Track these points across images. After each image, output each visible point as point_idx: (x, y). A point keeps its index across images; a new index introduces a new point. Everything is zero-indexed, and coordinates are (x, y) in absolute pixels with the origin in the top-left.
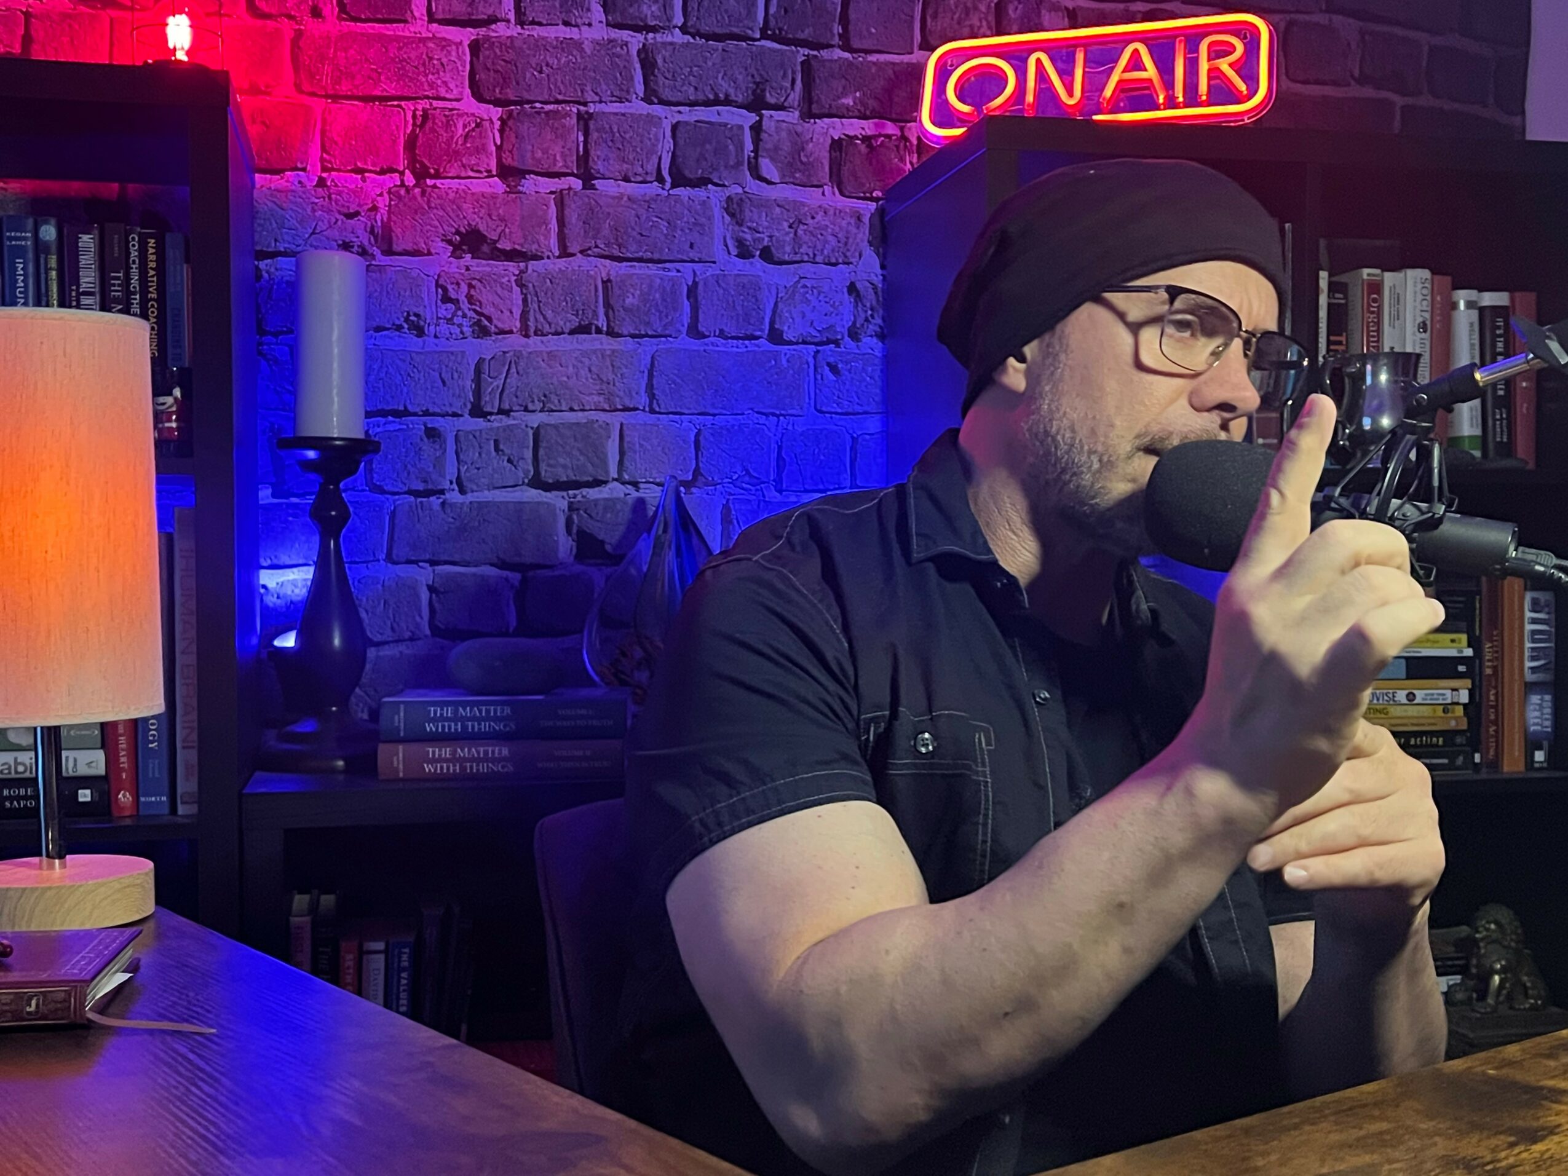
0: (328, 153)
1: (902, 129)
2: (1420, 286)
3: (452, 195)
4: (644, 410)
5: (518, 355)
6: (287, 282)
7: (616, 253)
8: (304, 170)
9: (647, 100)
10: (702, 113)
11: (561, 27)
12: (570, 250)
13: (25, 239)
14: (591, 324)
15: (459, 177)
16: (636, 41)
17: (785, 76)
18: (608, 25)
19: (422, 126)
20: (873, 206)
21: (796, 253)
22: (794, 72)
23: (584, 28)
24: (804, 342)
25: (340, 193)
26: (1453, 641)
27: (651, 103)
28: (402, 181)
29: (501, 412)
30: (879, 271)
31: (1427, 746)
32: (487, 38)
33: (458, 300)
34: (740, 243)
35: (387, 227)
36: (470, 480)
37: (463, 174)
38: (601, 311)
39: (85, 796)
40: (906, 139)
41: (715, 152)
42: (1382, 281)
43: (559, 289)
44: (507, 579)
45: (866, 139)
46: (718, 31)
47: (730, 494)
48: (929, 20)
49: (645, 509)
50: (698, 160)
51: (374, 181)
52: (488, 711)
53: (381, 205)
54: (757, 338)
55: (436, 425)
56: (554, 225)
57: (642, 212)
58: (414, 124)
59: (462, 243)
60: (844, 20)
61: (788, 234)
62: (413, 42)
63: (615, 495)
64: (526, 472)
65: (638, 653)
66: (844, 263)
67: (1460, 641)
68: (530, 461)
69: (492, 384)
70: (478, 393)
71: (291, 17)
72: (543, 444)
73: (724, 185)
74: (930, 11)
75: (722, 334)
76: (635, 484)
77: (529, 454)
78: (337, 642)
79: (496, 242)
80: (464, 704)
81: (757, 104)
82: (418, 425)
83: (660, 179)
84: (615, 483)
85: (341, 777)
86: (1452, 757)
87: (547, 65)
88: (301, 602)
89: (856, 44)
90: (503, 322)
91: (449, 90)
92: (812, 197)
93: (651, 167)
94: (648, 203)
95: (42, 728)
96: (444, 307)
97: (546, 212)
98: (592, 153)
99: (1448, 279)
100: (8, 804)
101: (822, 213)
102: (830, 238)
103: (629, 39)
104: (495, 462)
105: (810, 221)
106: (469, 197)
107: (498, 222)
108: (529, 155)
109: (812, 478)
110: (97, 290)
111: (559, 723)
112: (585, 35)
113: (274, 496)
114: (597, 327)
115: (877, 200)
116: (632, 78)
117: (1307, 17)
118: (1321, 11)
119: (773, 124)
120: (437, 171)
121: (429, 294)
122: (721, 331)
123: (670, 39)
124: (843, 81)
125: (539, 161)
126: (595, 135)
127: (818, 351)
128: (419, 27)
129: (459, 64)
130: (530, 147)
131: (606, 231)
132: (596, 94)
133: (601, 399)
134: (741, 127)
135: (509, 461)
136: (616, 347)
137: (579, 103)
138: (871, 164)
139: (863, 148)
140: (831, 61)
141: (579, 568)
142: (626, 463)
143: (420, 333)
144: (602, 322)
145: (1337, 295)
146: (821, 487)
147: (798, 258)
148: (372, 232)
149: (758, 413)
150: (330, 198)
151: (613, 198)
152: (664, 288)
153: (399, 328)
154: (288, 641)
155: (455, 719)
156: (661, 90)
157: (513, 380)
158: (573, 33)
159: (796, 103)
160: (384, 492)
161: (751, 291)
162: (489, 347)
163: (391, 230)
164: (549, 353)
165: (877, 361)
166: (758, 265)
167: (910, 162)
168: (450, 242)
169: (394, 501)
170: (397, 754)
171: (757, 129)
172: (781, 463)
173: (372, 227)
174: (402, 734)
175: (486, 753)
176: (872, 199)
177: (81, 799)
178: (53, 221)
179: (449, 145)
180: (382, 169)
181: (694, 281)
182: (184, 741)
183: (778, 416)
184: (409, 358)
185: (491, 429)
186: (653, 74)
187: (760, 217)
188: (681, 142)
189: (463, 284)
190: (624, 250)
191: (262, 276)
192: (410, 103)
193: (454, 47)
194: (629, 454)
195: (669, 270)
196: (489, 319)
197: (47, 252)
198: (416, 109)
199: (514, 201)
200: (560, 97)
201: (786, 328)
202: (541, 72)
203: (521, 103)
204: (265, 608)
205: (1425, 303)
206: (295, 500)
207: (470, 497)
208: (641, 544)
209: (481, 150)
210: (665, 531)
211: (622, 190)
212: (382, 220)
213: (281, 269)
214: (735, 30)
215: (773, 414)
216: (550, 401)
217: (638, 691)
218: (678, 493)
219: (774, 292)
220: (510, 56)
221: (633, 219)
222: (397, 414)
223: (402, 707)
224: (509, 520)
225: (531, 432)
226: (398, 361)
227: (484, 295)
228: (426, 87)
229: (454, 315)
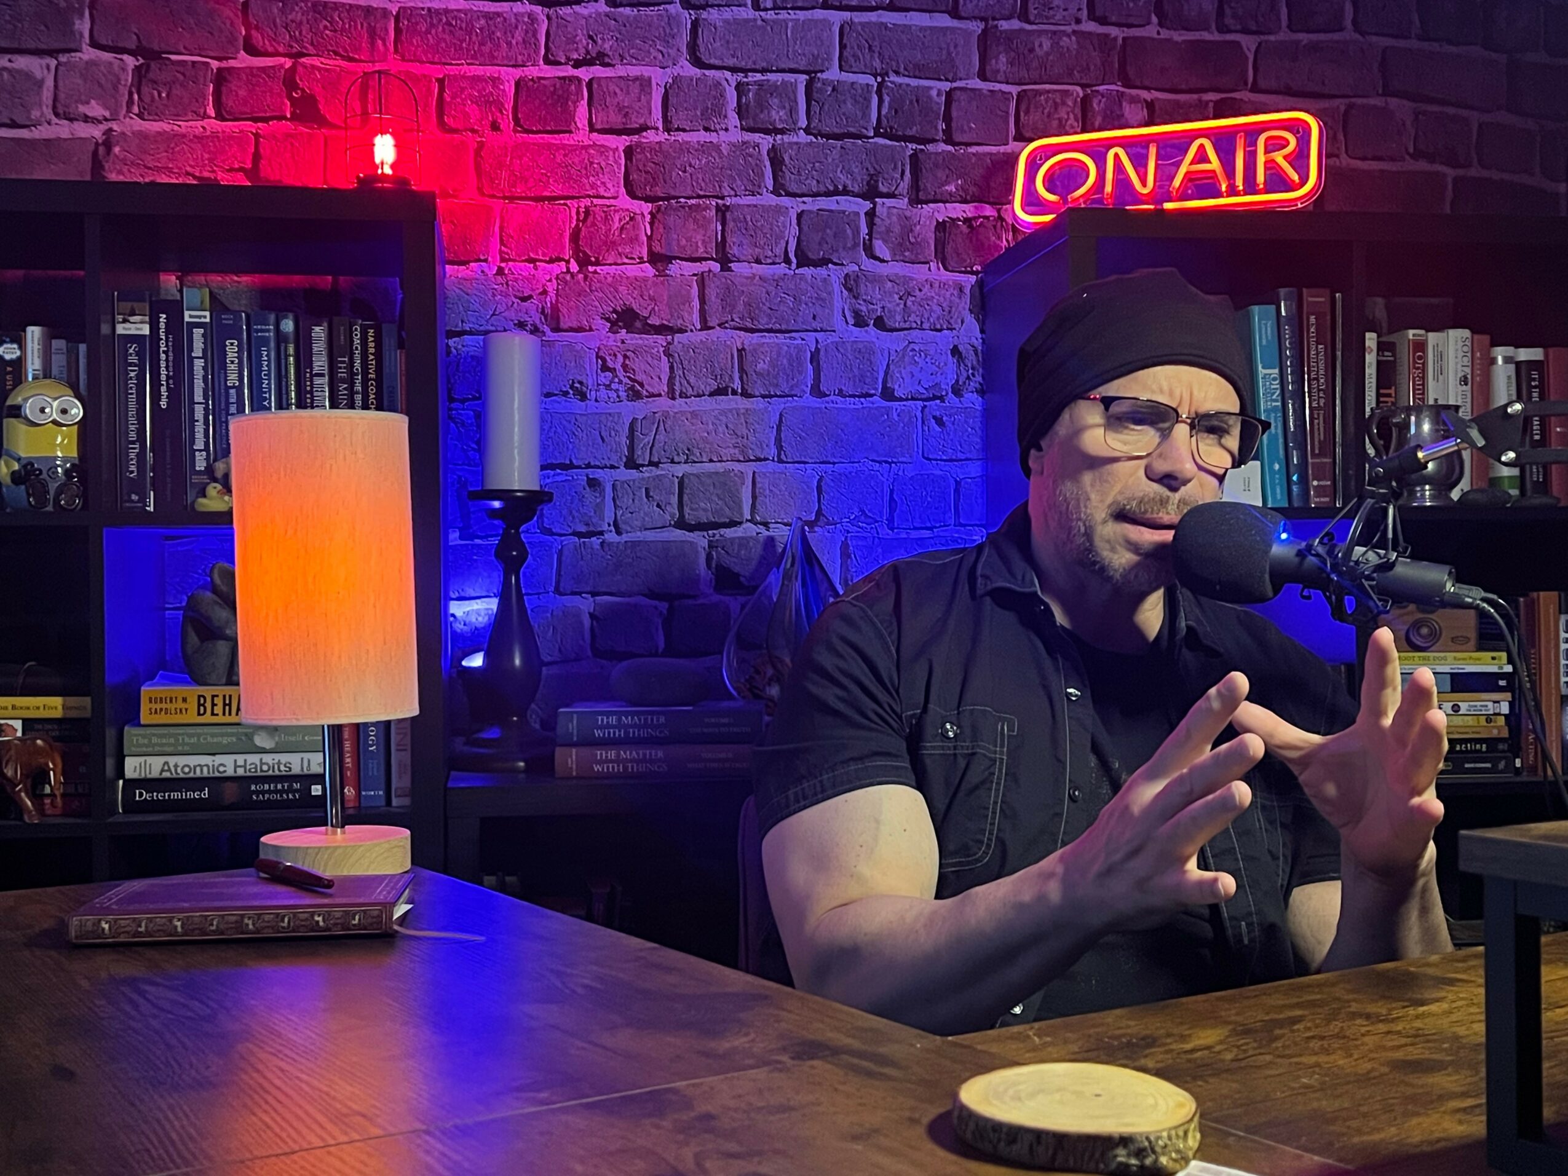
0: (505, 246)
1: (999, 211)
2: (1460, 344)
3: (610, 279)
4: (773, 460)
5: (666, 415)
6: (472, 357)
7: (750, 325)
8: (485, 261)
9: (776, 192)
10: (823, 203)
11: (703, 132)
12: (710, 324)
13: (268, 331)
14: (727, 387)
15: (616, 264)
16: (766, 142)
17: (895, 167)
18: (742, 129)
19: (584, 221)
20: (973, 279)
21: (905, 322)
22: (903, 165)
23: (721, 133)
24: (913, 399)
25: (516, 280)
26: (1493, 658)
27: (780, 195)
28: (568, 269)
29: (651, 464)
30: (979, 336)
31: (1471, 751)
32: (639, 144)
33: (615, 369)
34: (857, 314)
35: (555, 308)
36: (625, 523)
37: (619, 261)
38: (736, 376)
39: (317, 790)
40: (1002, 219)
41: (835, 235)
42: (1426, 340)
43: (701, 358)
44: (656, 608)
45: (967, 221)
46: (837, 131)
47: (848, 532)
48: (1022, 114)
49: (774, 546)
50: (820, 244)
51: (544, 269)
52: (646, 720)
53: (550, 289)
54: (872, 396)
55: (596, 476)
56: (696, 303)
57: (771, 289)
58: (578, 220)
59: (617, 320)
60: (948, 118)
61: (898, 305)
62: (575, 150)
63: (749, 534)
64: (672, 515)
65: (770, 672)
66: (948, 329)
67: (1500, 658)
68: (676, 506)
69: (643, 441)
70: (631, 448)
71: (473, 131)
72: (687, 491)
73: (842, 264)
74: (1023, 107)
75: (841, 393)
76: (766, 524)
77: (675, 500)
78: (517, 662)
79: (646, 318)
80: (626, 714)
81: (871, 193)
82: (580, 477)
83: (787, 261)
84: (749, 524)
85: (522, 776)
86: (1495, 762)
87: (690, 165)
88: (484, 628)
89: (958, 137)
90: (653, 387)
91: (607, 189)
92: (920, 272)
93: (779, 250)
94: (777, 282)
95: (329, 726)
96: (603, 375)
97: (689, 292)
98: (728, 240)
99: (1486, 339)
100: (254, 797)
101: (928, 286)
102: (935, 308)
103: (761, 141)
104: (646, 507)
105: (917, 293)
106: (625, 280)
107: (649, 302)
108: (674, 243)
109: (920, 517)
110: (326, 372)
111: (705, 730)
112: (722, 138)
113: (461, 538)
114: (733, 389)
115: (976, 273)
116: (763, 174)
117: (1364, 101)
118: (1378, 95)
119: (885, 210)
120: (597, 259)
121: (591, 364)
122: (841, 390)
123: (795, 139)
124: (947, 171)
125: (684, 248)
126: (731, 225)
127: (925, 406)
128: (581, 135)
129: (615, 167)
130: (675, 236)
131: (740, 307)
132: (732, 189)
133: (737, 451)
134: (857, 214)
135: (658, 506)
136: (749, 406)
137: (717, 197)
138: (971, 241)
139: (965, 229)
140: (936, 153)
141: (716, 598)
142: (758, 506)
143: (583, 397)
144: (737, 385)
145: (1386, 353)
146: (929, 525)
147: (907, 325)
148: (543, 312)
149: (873, 461)
150: (507, 284)
151: (747, 278)
152: (791, 355)
153: (566, 394)
154: (476, 661)
155: (619, 726)
156: (788, 184)
157: (661, 437)
158: (712, 137)
159: (905, 191)
160: (553, 534)
161: (867, 356)
162: (640, 409)
163: (559, 310)
164: (692, 413)
165: (978, 414)
166: (873, 333)
167: (1006, 240)
168: (608, 320)
169: (562, 542)
170: (571, 756)
171: (871, 215)
172: (893, 505)
173: (543, 308)
174: (575, 739)
175: (644, 755)
176: (972, 273)
177: (313, 793)
178: (291, 316)
179: (607, 236)
180: (551, 258)
181: (817, 347)
182: (398, 745)
183: (890, 463)
184: (573, 421)
185: (643, 479)
186: (781, 170)
187: (874, 291)
188: (805, 228)
189: (619, 355)
190: (756, 323)
191: (451, 352)
192: (575, 203)
193: (611, 153)
194: (760, 499)
195: (795, 339)
196: (642, 385)
197: (286, 342)
198: (579, 207)
199: (662, 283)
200: (702, 193)
201: (896, 387)
202: (685, 172)
203: (668, 198)
204: (454, 633)
205: (1465, 359)
206: (478, 541)
207: (625, 537)
208: (771, 578)
209: (634, 240)
210: (792, 565)
211: (754, 271)
212: (551, 302)
213: (467, 346)
214: (852, 130)
215: (886, 462)
216: (693, 454)
217: (770, 704)
218: (803, 530)
219: (886, 354)
220: (659, 159)
221: (764, 295)
222: (565, 467)
223: (575, 716)
224: (658, 557)
225: (676, 481)
226: (565, 422)
227: (636, 364)
228: (588, 187)
229: (612, 382)
